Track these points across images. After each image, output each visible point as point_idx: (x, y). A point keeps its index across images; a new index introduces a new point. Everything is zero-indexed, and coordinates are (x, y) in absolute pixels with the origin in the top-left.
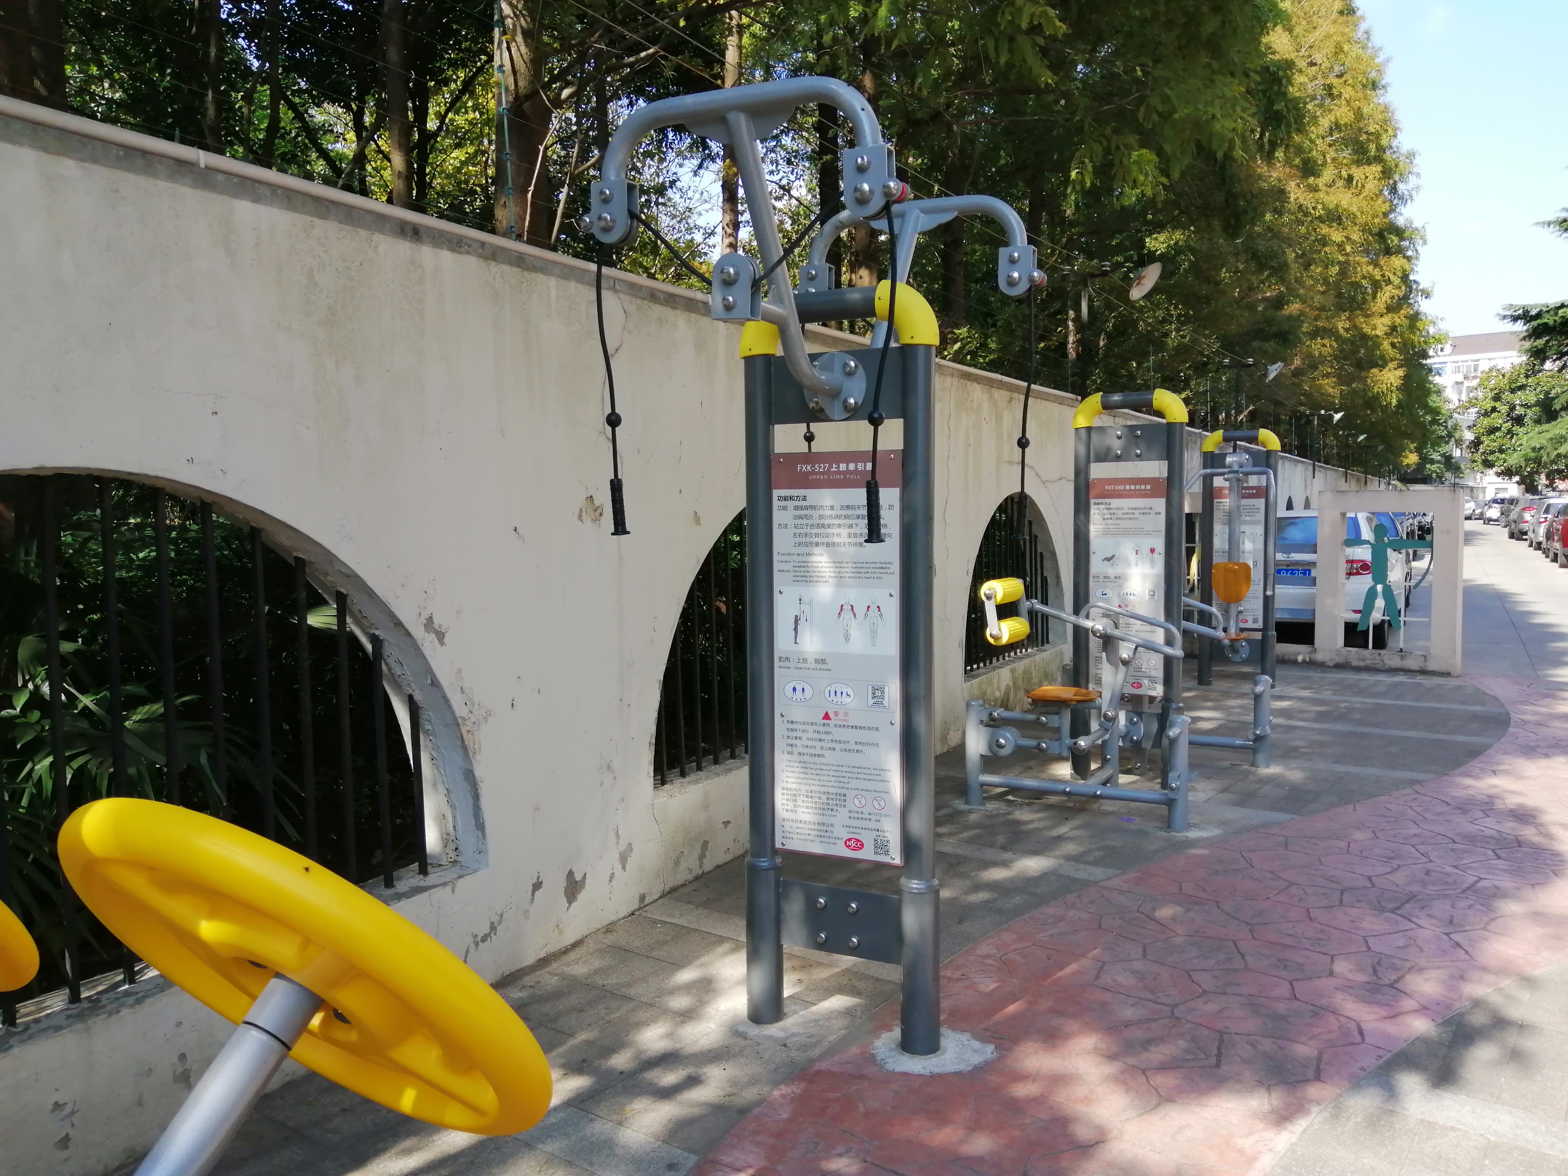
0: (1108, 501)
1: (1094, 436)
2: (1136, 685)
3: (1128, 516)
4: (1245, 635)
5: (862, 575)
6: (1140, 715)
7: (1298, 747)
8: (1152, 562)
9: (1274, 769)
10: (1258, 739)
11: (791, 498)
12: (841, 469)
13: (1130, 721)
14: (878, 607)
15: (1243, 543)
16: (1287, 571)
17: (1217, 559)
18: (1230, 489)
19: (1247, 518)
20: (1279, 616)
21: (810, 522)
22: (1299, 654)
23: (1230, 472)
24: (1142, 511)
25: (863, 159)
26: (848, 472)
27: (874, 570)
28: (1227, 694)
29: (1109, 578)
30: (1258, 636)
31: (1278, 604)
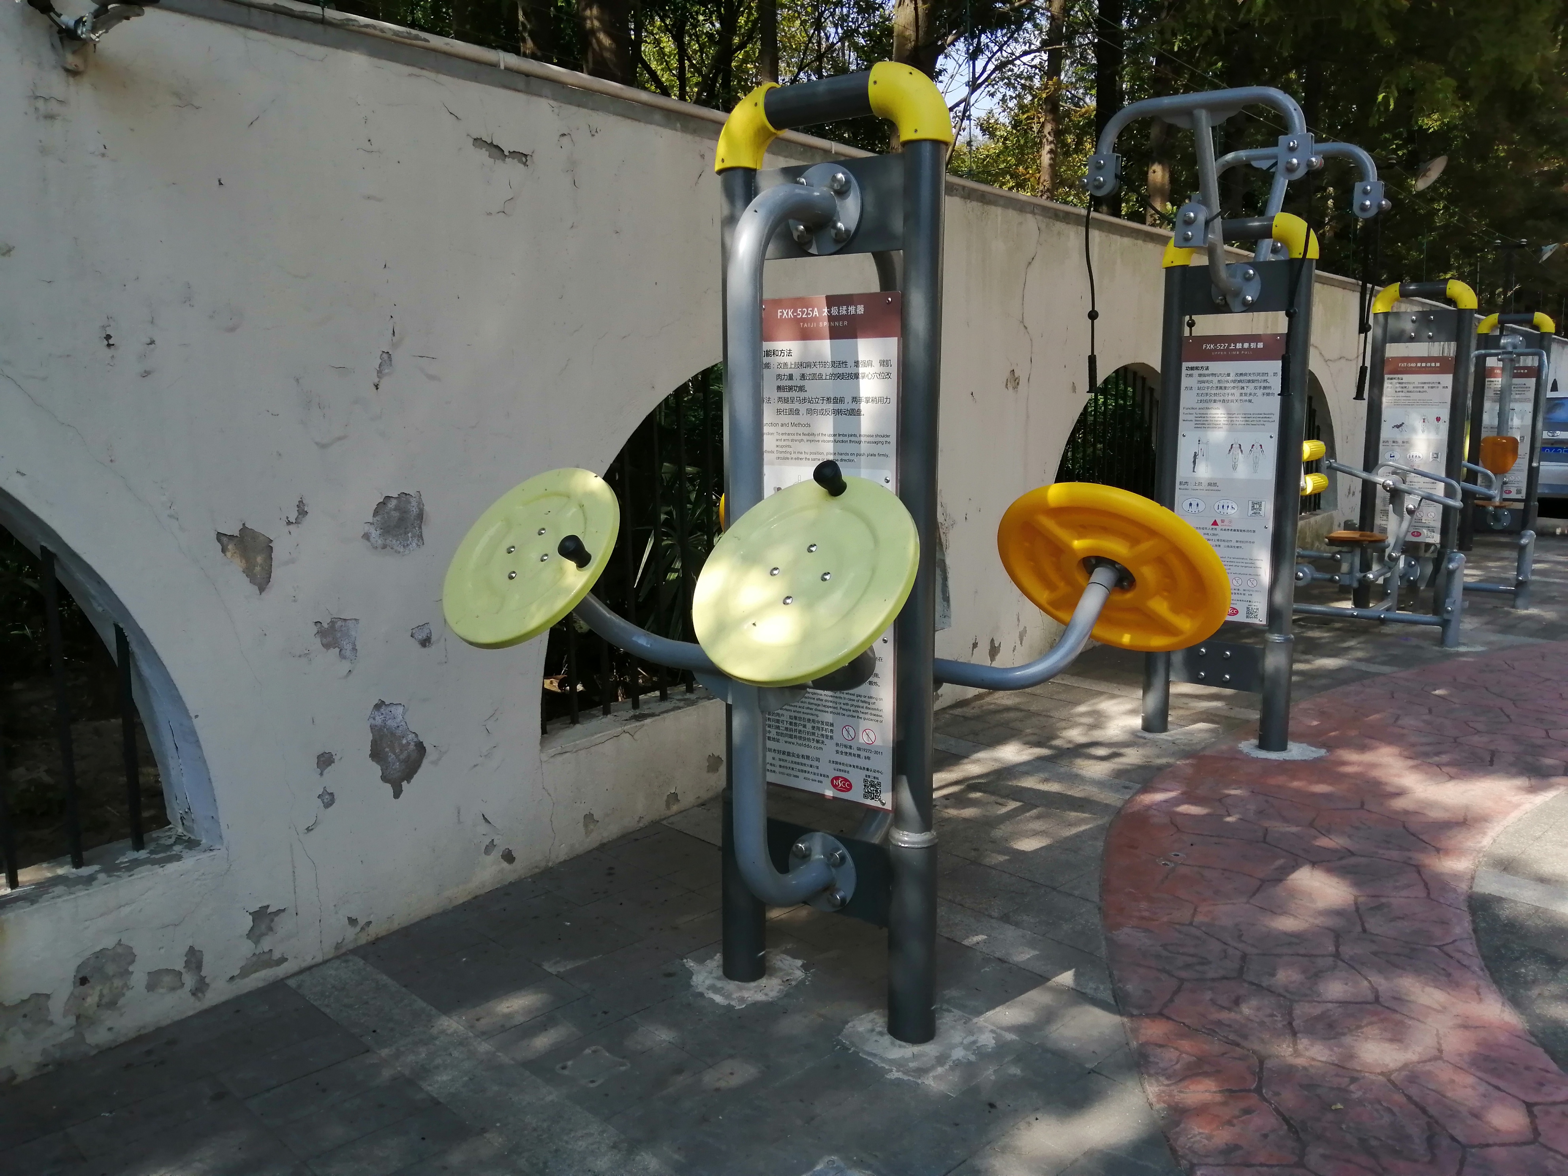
0: (1400, 376)
1: (1391, 320)
2: (1416, 534)
3: (1418, 390)
4: (1507, 503)
5: (1250, 423)
6: (1417, 559)
7: (1555, 597)
8: (1437, 430)
9: (1533, 611)
10: (1520, 584)
11: (1197, 368)
12: (1237, 347)
13: (1408, 564)
14: (1261, 446)
15: (1512, 420)
16: (1551, 449)
17: (1484, 434)
18: (1503, 369)
19: (1517, 396)
20: (1541, 491)
21: (1210, 385)
22: (1558, 527)
23: (1504, 353)
24: (1431, 385)
25: (1294, 143)
26: (1243, 349)
27: (1258, 419)
28: (1488, 558)
29: (1397, 442)
30: (1521, 506)
31: (1542, 479)
